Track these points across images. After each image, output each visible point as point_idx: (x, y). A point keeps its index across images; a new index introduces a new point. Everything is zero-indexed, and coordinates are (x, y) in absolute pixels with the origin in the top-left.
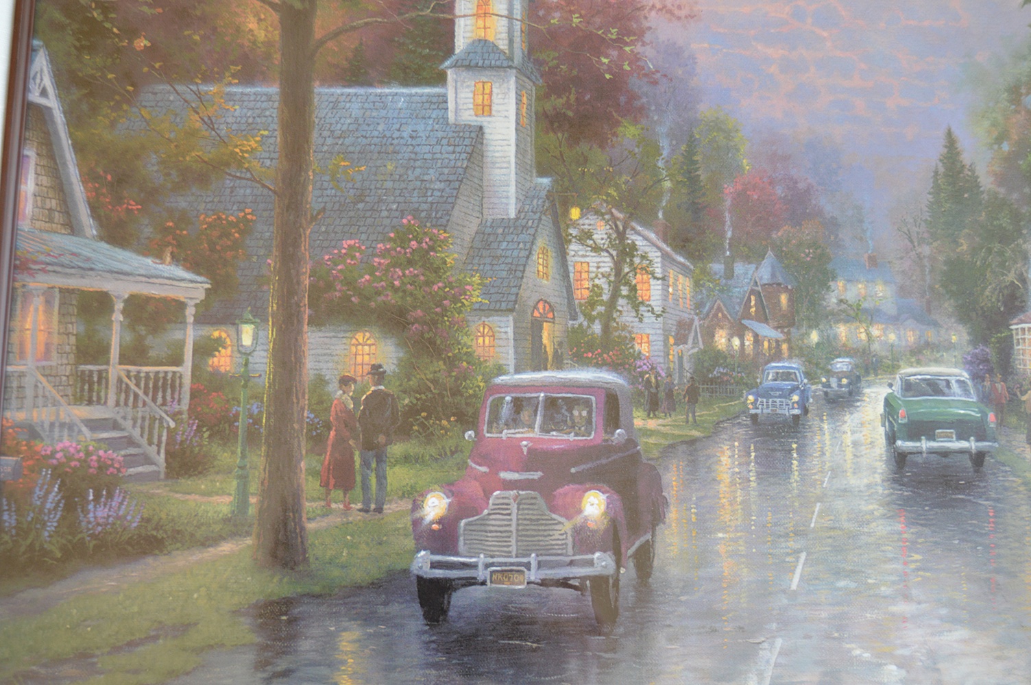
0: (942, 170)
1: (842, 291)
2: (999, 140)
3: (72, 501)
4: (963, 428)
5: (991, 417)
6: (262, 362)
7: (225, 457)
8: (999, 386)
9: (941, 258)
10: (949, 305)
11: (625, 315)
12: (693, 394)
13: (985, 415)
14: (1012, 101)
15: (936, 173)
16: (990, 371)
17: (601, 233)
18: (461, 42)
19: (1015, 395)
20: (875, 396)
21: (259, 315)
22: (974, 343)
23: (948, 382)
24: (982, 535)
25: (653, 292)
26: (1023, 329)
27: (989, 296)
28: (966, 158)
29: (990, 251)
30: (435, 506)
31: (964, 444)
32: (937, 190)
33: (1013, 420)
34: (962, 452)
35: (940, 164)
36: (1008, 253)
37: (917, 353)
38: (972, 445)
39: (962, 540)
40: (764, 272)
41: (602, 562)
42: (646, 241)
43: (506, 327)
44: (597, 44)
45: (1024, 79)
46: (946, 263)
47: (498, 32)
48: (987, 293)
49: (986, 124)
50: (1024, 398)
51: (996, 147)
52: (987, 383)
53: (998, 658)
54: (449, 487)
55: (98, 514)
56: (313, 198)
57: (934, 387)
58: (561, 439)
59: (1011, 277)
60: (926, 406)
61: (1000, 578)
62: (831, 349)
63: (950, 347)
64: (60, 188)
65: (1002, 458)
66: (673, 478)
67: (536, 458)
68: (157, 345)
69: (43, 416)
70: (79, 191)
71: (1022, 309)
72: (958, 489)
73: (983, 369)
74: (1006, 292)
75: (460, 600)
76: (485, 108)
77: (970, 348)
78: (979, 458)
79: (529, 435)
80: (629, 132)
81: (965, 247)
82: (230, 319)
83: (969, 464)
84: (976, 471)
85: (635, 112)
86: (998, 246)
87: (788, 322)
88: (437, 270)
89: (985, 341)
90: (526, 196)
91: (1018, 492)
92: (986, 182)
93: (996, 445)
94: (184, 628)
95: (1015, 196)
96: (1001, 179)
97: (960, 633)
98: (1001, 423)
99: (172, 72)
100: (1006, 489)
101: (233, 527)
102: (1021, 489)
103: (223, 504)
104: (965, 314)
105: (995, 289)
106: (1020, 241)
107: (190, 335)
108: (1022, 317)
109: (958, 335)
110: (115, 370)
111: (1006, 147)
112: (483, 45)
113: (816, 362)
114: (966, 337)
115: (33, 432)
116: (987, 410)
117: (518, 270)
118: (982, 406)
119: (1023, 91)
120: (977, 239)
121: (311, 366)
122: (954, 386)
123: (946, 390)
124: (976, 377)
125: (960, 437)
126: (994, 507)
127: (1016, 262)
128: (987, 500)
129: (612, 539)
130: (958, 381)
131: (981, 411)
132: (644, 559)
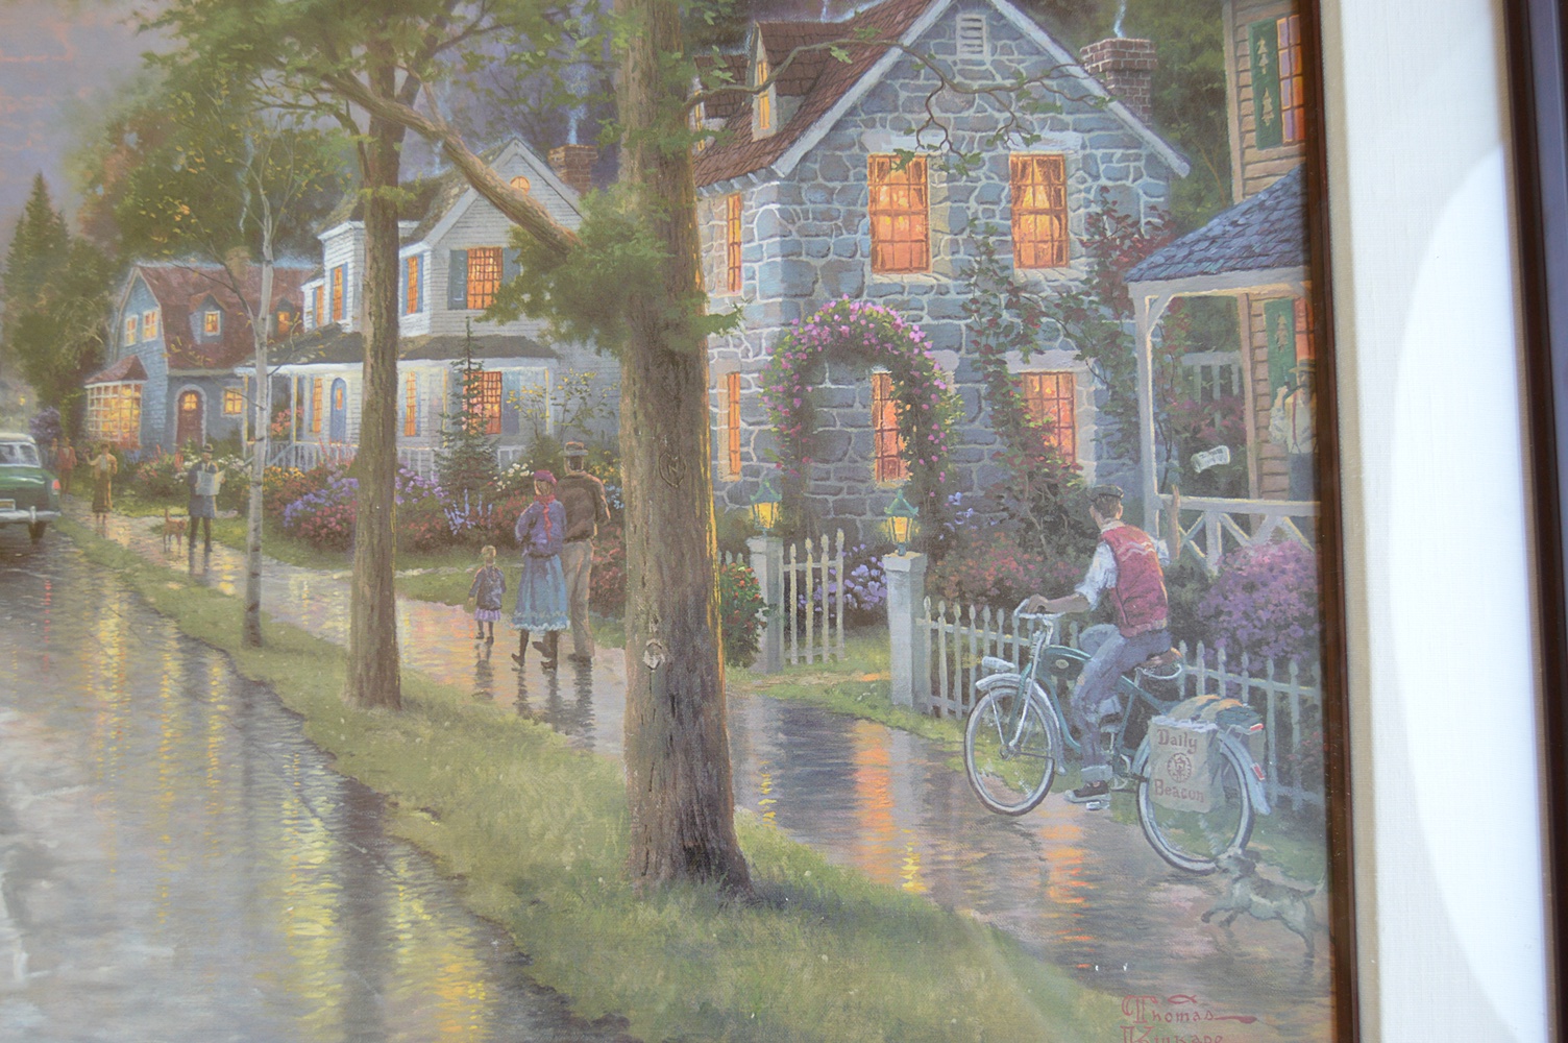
0: (27, 219)
2: (93, 184)
4: (24, 497)
5: (55, 484)
8: (66, 451)
9: (16, 315)
10: (19, 365)
13: (47, 481)
14: (112, 141)
15: (21, 222)
16: (58, 436)
19: (84, 459)
22: (42, 405)
23: (11, 448)
24: (37, 610)
26: (99, 389)
27: (65, 354)
28: (55, 205)
29: (71, 305)
31: (23, 514)
32: (20, 239)
33: (79, 487)
34: (20, 522)
35: (26, 213)
36: (91, 306)
38: (31, 514)
39: (14, 616)
45: (129, 115)
46: (21, 320)
48: (64, 350)
49: (82, 166)
50: (93, 463)
51: (89, 191)
52: (54, 449)
53: (48, 740)
59: (91, 332)
61: (53, 656)
63: (17, 410)
65: (63, 528)
71: (99, 367)
72: (14, 562)
73: (48, 430)
74: (84, 349)
77: (39, 412)
78: (37, 529)
81: (44, 302)
83: (28, 535)
84: (34, 543)
86: (81, 298)
89: (56, 403)
91: (78, 564)
92: (75, 229)
93: (59, 514)
95: (105, 244)
96: (92, 227)
98: (64, 491)
100: (66, 561)
102: (82, 560)
104: (34, 376)
105: (73, 346)
106: (106, 293)
108: (99, 375)
109: (26, 398)
111: (101, 191)
114: (36, 399)
116: (51, 476)
118: (45, 471)
119: (127, 128)
120: (59, 292)
122: (18, 452)
123: (8, 457)
124: (40, 441)
125: (19, 507)
126: (51, 581)
127: (99, 317)
128: (45, 573)
130: (22, 447)
131: (45, 479)
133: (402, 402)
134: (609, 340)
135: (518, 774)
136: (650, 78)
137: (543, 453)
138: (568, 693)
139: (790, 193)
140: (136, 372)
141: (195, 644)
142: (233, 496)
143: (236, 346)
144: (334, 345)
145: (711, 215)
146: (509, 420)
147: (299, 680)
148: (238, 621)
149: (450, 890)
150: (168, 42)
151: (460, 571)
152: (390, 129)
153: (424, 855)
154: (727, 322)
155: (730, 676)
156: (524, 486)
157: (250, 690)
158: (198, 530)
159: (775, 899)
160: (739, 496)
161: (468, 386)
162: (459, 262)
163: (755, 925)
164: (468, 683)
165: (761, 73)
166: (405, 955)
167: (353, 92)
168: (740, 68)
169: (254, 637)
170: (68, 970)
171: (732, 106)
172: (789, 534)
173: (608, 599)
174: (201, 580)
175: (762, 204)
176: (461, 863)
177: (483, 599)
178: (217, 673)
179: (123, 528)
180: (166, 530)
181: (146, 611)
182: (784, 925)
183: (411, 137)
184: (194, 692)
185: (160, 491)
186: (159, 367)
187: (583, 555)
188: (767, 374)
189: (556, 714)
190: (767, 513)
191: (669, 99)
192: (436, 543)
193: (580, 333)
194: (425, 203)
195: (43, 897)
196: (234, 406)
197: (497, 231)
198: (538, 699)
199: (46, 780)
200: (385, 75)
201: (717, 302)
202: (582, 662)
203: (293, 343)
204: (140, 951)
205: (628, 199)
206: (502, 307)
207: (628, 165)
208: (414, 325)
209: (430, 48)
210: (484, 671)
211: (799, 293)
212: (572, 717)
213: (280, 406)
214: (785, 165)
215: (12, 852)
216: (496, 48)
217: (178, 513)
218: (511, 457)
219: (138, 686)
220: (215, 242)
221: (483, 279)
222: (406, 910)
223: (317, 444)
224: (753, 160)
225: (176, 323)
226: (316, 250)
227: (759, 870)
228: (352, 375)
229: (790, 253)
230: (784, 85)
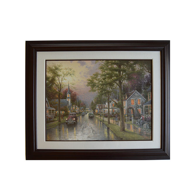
1: (86, 108)
3: (50, 119)
6: (58, 113)
7: (57, 117)
9: (92, 107)
11: (76, 110)
12: (79, 114)
14: (96, 99)
15: (91, 103)
17: (74, 106)
18: (67, 97)
20: (88, 113)
21: (58, 111)
30: (67, 119)
36: (95, 106)
37: (90, 111)
40: (83, 108)
42: (77, 106)
43: (70, 111)
44: (74, 97)
45: (96, 97)
47: (69, 96)
50: (96, 113)
56: (60, 105)
58: (73, 116)
60: (90, 114)
62: (86, 111)
67: (71, 117)
68: (53, 112)
74: (95, 108)
75: (68, 123)
76: (69, 100)
78: (93, 116)
85: (76, 100)
87: (84, 110)
88: (66, 108)
90: (71, 104)
94: (55, 125)
96: (95, 103)
99: (53, 99)
101: (57, 120)
104: (93, 109)
107: (55, 112)
110: (51, 113)
111: (95, 101)
114: (93, 111)
117: (70, 108)
118: (93, 114)
129: (75, 120)
132: (77, 121)
133: (110, 111)
134: (119, 108)
135: (115, 127)
136: (121, 96)
137: (116, 113)
138: (117, 123)
139: (127, 101)
140: (97, 109)
141: (101, 121)
142: (102, 115)
143: (102, 108)
144: (106, 108)
145: (124, 102)
146: (115, 111)
147: (105, 123)
148: (102, 120)
149: (112, 132)
150: (98, 94)
151: (113, 118)
152: (109, 98)
153: (111, 130)
154: (125, 107)
155: (125, 122)
156: (115, 114)
157: (103, 123)
158: (101, 116)
159: (127, 132)
160: (125, 115)
161: (113, 110)
162: (112, 104)
163: (126, 133)
164: (113, 123)
165: (126, 96)
166: (110, 134)
167: (107, 96)
168: (125, 95)
169: (103, 121)
170: (95, 135)
171: (125, 97)
172: (127, 116)
173: (119, 119)
174: (101, 119)
175: (126, 102)
176: (113, 131)
177: (114, 119)
178: (102, 123)
179: (97, 116)
180: (99, 116)
181: (98, 120)
182: (127, 133)
183: (110, 99)
184: (101, 123)
185: (99, 115)
186: (98, 109)
187: (118, 117)
188: (126, 109)
189: (117, 124)
190: (126, 115)
191: (122, 97)
192: (112, 117)
193: (118, 108)
194: (111, 102)
195: (94, 132)
196: (102, 111)
197: (114, 103)
198: (116, 124)
199: (94, 127)
200: (108, 96)
201: (124, 106)
202: (118, 122)
203: (104, 108)
204: (98, 134)
205: (120, 101)
206: (114, 106)
207: (120, 100)
208: (110, 107)
209: (111, 94)
210: (114, 122)
211: (128, 106)
212: (118, 124)
213: (104, 111)
214: (127, 100)
216: (114, 94)
217: (100, 116)
218: (115, 113)
219: (98, 123)
220: (101, 104)
221: (113, 105)
222: (110, 133)
223: (106, 112)
224: (126, 100)
225: (99, 107)
226: (106, 104)
227: (126, 131)
228: (107, 109)
229: (127, 104)
230: (127, 96)
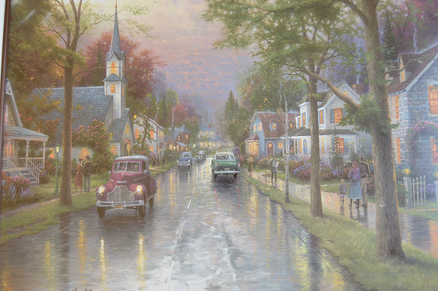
0: (228, 101)
1: (202, 134)
2: (244, 93)
3: (18, 190)
4: (232, 168)
5: (239, 164)
6: (61, 156)
7: (53, 179)
8: (241, 157)
9: (228, 124)
10: (229, 136)
11: (147, 142)
12: (163, 161)
13: (237, 164)
14: (248, 83)
15: (227, 102)
16: (239, 153)
17: (141, 121)
18: (108, 74)
19: (246, 159)
20: (209, 160)
21: (60, 145)
22: (235, 146)
23: (228, 156)
24: (236, 194)
25: (154, 136)
26: (248, 142)
27: (240, 134)
28: (235, 98)
29: (240, 122)
30: (101, 190)
31: (232, 172)
32: (227, 107)
33: (245, 165)
34: (231, 173)
35: (228, 100)
36: (245, 122)
37: (220, 149)
38: (234, 172)
39: (231, 196)
40: (182, 130)
41: (141, 202)
42: (153, 123)
43: (118, 145)
44: (141, 73)
45: (251, 77)
46: (228, 126)
47: (117, 71)
48: (239, 133)
49: (241, 89)
50: (248, 160)
51: (243, 95)
52: (238, 156)
53: (240, 225)
54: (105, 185)
55: (24, 193)
56: (73, 115)
57: (224, 157)
58: (132, 173)
59: (246, 129)
60: (222, 162)
61: (240, 205)
62: (198, 148)
63: (229, 147)
64: (14, 115)
65: (241, 175)
66: (158, 182)
67: (126, 177)
68: (37, 152)
69: (11, 170)
70: (18, 115)
71: (248, 137)
72: (230, 183)
73: (237, 152)
74: (244, 133)
75: (108, 212)
76: (113, 91)
77: (234, 147)
78: (235, 175)
79: (124, 172)
80: (149, 95)
81: (234, 121)
82: (54, 146)
83: (233, 177)
84: (235, 178)
85: (150, 90)
86: (242, 120)
87: (187, 142)
88: (102, 132)
89: (238, 145)
90: (123, 113)
91: (245, 184)
92: (240, 104)
93: (240, 172)
94: (44, 219)
95: (248, 107)
96: (244, 103)
97: (230, 219)
98: (241, 166)
99: (39, 85)
100: (242, 183)
101: (55, 195)
102: (246, 182)
103: (52, 190)
104: (233, 139)
105: (241, 132)
106: (249, 119)
107: (44, 150)
108: (248, 139)
109: (231, 144)
110: (27, 159)
111: (246, 95)
112: (113, 75)
113: (195, 152)
114: (233, 144)
115: (9, 174)
116: (238, 163)
117: (121, 131)
118: (237, 162)
119: (251, 80)
120: (237, 119)
121: (72, 156)
122: (230, 157)
123: (227, 158)
124: (235, 155)
125: (231, 170)
126: (239, 187)
127: (247, 125)
128: (237, 185)
129: (144, 197)
130: (231, 156)
131: (236, 163)
132: (151, 201)
133: (320, 145)
134: (368, 130)
135: (351, 233)
136: (375, 67)
137: (354, 157)
138: (362, 214)
139: (409, 95)
140: (257, 138)
141: (274, 202)
142: (281, 167)
143: (280, 132)
144: (304, 132)
145: (391, 100)
146: (346, 149)
147: (299, 211)
148: (284, 196)
149: (335, 259)
150: (259, 59)
151: (336, 185)
152: (314, 80)
153: (329, 251)
154: (396, 126)
155: (400, 209)
156: (350, 165)
157: (286, 213)
158: (274, 175)
159: (411, 261)
160: (400, 167)
161: (336, 141)
162: (332, 112)
163: (407, 268)
164: (338, 211)
165: (402, 66)
166: (325, 274)
167: (305, 71)
168: (397, 65)
169: (288, 200)
170: (246, 278)
171: (395, 74)
172: (412, 176)
173: (371, 192)
174: (275, 187)
175: (403, 98)
176: (338, 253)
177: (341, 192)
178: (279, 209)
179: (256, 175)
180: (266, 176)
181: (262, 194)
182: (414, 268)
183: (319, 82)
184: (274, 213)
185: (264, 166)
186: (262, 137)
187: (365, 181)
188: (406, 138)
189: (359, 218)
190: (407, 171)
191: (380, 73)
192: (330, 178)
193: (362, 129)
194: (323, 98)
195: (239, 261)
196: (281, 146)
197: (341, 104)
198: (355, 215)
199: (239, 234)
200: (312, 67)
201: (394, 121)
202: (365, 206)
203: (294, 131)
204: (263, 274)
205: (371, 97)
206: (343, 122)
207: (371, 88)
208: (322, 127)
209: (323, 60)
210: (342, 208)
211: (412, 119)
212: (363, 219)
213: (292, 146)
214: (408, 88)
215: (232, 251)
216: (339, 60)
217: (269, 171)
218: (347, 158)
219: (260, 212)
220: (274, 107)
221: (338, 116)
222: (325, 264)
223: (301, 155)
224: (401, 87)
225: (266, 126)
226: (298, 109)
227: (407, 255)
228: (308, 139)
229: (410, 109)
230: (407, 69)
